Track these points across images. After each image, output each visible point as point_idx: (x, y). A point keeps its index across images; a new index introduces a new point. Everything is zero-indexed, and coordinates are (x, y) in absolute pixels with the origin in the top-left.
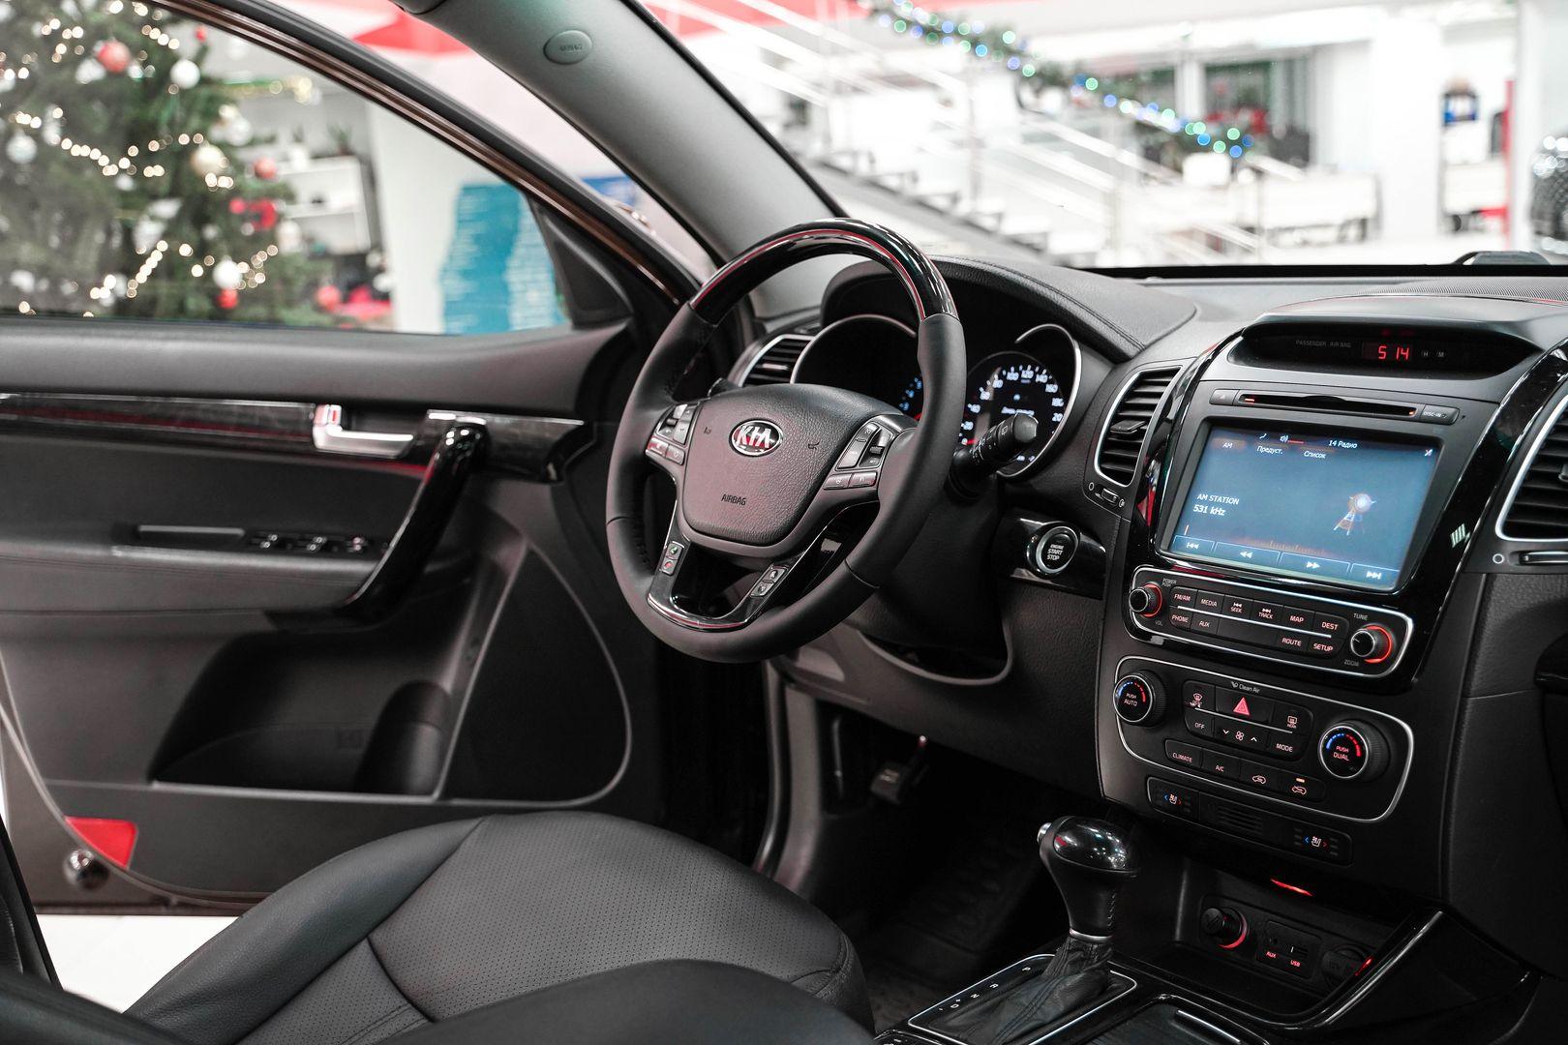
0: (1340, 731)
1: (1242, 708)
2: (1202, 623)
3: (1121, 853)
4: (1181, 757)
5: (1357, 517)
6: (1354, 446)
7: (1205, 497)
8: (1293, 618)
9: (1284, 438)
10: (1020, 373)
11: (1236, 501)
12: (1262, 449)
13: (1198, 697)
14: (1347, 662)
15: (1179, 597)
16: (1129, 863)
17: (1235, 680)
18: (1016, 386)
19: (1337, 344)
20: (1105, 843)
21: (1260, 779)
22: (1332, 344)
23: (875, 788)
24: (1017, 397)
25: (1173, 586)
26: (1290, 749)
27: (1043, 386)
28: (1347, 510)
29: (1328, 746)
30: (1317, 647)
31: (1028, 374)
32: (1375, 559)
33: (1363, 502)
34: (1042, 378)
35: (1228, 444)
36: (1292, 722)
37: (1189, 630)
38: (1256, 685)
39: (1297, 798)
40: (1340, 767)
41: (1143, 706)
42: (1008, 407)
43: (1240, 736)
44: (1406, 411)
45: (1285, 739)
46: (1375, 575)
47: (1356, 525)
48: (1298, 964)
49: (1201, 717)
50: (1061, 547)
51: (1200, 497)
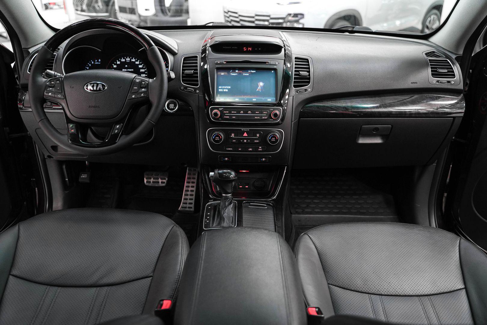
0: (272, 135)
1: (245, 135)
2: (233, 117)
3: (233, 173)
4: (229, 149)
5: (261, 88)
6: (255, 71)
7: (221, 87)
8: (256, 112)
9: (237, 71)
10: (125, 59)
11: (230, 87)
12: (232, 74)
13: (233, 135)
14: (270, 120)
15: (225, 112)
16: (236, 176)
17: (243, 129)
18: (125, 63)
19: (234, 47)
20: (229, 173)
21: (250, 149)
22: (232, 48)
23: (80, 180)
24: (126, 66)
25: (222, 110)
26: (258, 141)
27: (134, 62)
28: (258, 86)
29: (270, 139)
30: (263, 118)
31: (128, 59)
32: (269, 96)
33: (261, 84)
34: (133, 60)
35: (222, 74)
36: (258, 135)
37: (230, 119)
38: (248, 129)
39: (260, 151)
40: (273, 142)
41: (221, 139)
42: (124, 69)
43: (245, 141)
44: (265, 63)
45: (256, 139)
46: (270, 100)
47: (261, 89)
48: (247, 187)
49: (234, 139)
50: (173, 105)
51: (219, 87)
